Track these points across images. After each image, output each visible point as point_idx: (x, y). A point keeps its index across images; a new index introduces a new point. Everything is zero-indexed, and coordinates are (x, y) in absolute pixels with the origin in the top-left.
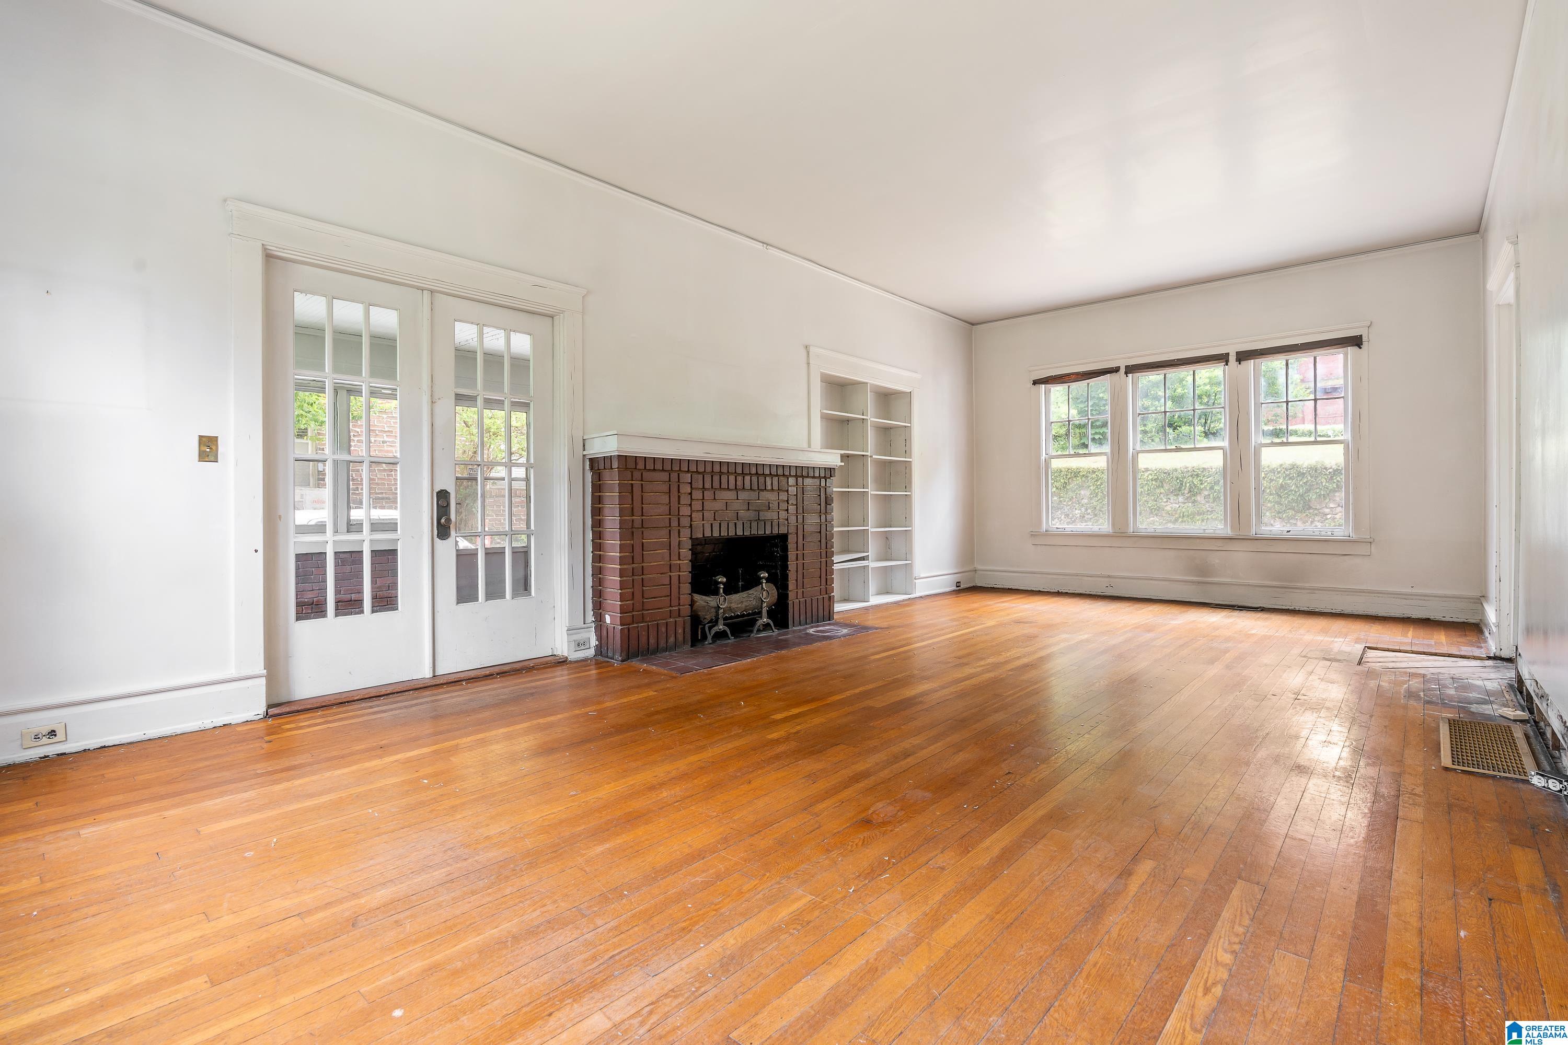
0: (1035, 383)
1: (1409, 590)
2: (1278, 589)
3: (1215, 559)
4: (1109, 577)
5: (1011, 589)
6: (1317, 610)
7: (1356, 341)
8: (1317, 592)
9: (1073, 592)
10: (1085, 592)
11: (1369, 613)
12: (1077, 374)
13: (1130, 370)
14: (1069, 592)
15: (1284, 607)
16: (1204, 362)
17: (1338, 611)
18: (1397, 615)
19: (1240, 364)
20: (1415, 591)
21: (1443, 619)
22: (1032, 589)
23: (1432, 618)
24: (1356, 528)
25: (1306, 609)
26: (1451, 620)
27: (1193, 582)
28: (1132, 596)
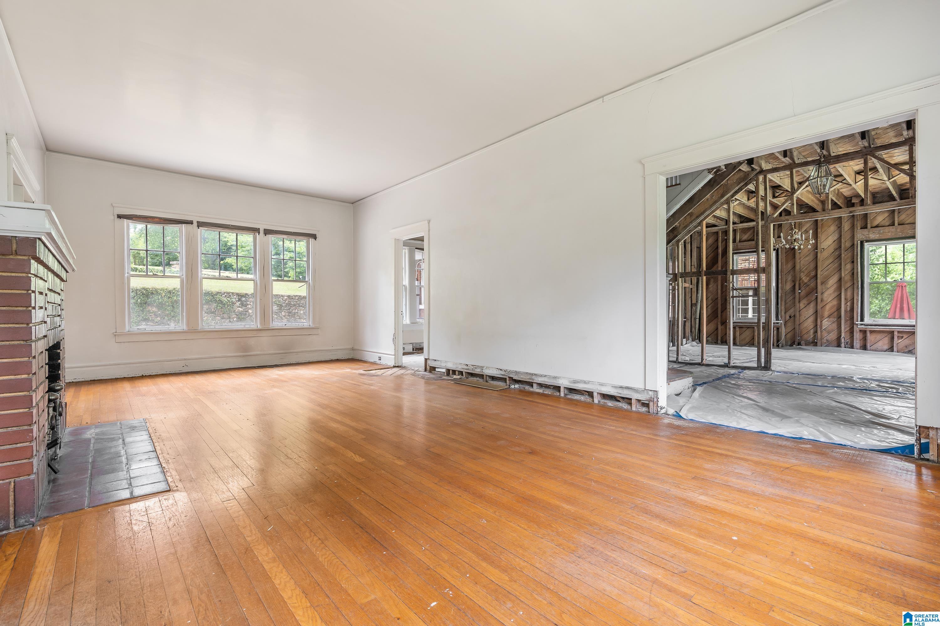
0: (119, 217)
1: (331, 348)
2: (283, 355)
3: (252, 342)
4: (185, 359)
5: (94, 380)
6: (299, 362)
7: (314, 237)
8: (299, 353)
9: (156, 374)
10: (166, 373)
11: (319, 360)
12: (160, 219)
13: (200, 224)
14: (152, 374)
15: (286, 363)
16: (246, 230)
17: (307, 361)
18: (328, 360)
19: (266, 235)
20: (333, 348)
21: (342, 358)
22: (117, 377)
23: (339, 358)
24: (314, 322)
25: (295, 362)
26: (345, 358)
27: (240, 356)
28: (202, 370)
